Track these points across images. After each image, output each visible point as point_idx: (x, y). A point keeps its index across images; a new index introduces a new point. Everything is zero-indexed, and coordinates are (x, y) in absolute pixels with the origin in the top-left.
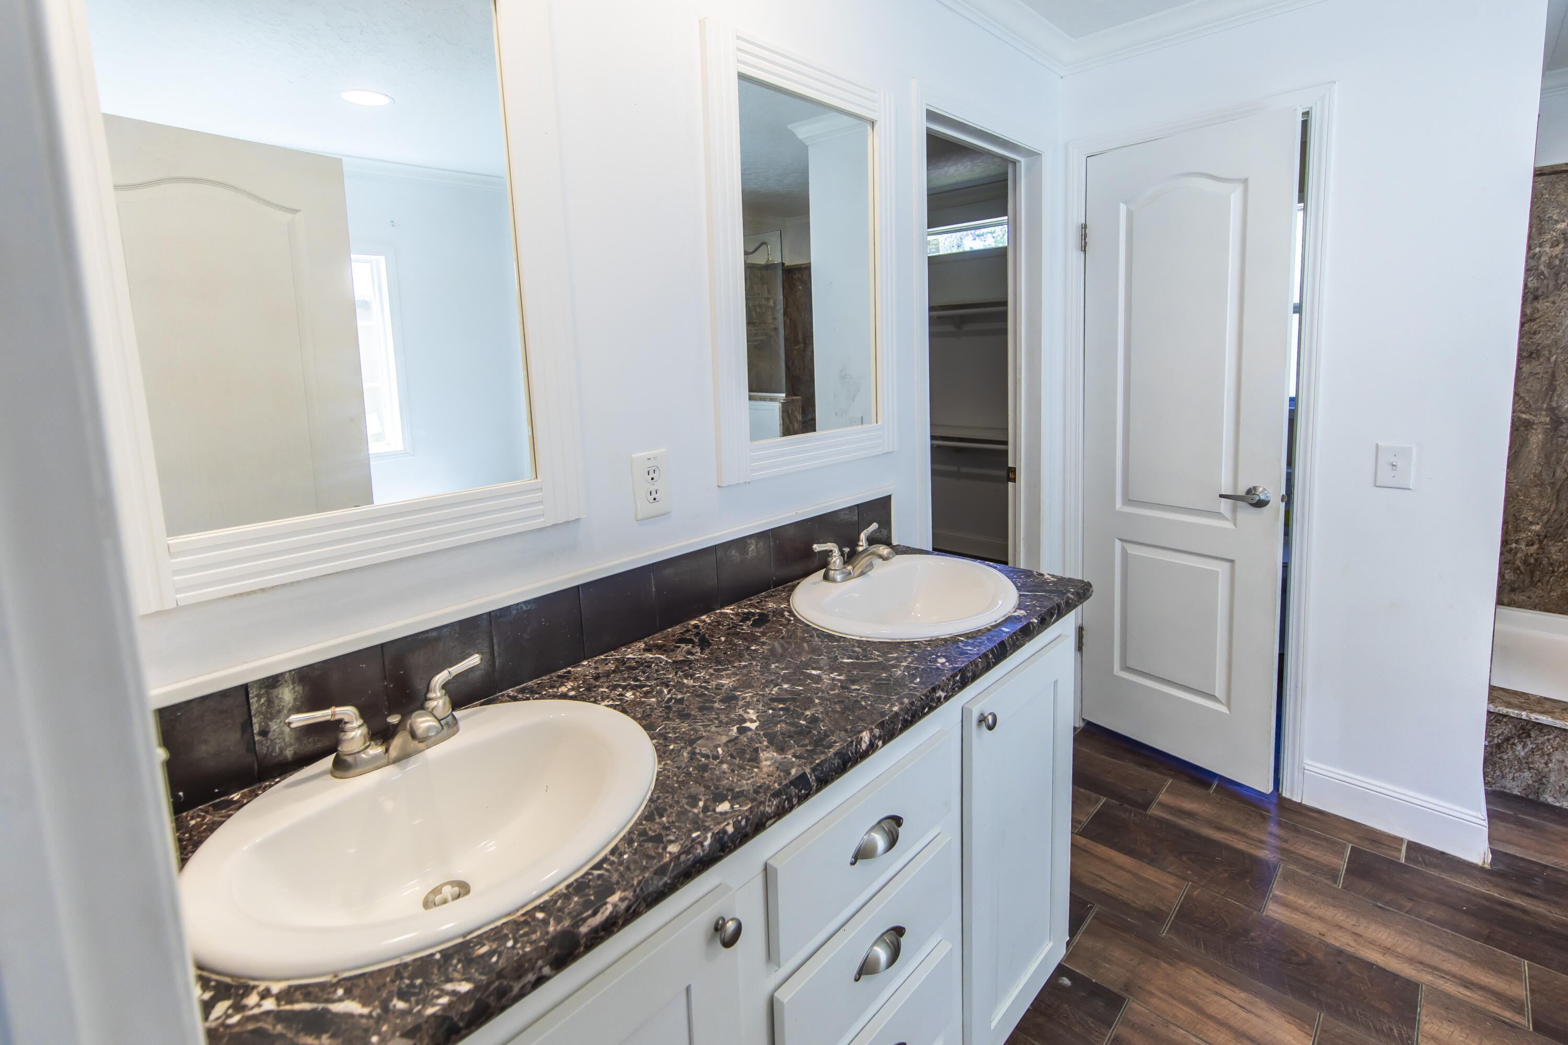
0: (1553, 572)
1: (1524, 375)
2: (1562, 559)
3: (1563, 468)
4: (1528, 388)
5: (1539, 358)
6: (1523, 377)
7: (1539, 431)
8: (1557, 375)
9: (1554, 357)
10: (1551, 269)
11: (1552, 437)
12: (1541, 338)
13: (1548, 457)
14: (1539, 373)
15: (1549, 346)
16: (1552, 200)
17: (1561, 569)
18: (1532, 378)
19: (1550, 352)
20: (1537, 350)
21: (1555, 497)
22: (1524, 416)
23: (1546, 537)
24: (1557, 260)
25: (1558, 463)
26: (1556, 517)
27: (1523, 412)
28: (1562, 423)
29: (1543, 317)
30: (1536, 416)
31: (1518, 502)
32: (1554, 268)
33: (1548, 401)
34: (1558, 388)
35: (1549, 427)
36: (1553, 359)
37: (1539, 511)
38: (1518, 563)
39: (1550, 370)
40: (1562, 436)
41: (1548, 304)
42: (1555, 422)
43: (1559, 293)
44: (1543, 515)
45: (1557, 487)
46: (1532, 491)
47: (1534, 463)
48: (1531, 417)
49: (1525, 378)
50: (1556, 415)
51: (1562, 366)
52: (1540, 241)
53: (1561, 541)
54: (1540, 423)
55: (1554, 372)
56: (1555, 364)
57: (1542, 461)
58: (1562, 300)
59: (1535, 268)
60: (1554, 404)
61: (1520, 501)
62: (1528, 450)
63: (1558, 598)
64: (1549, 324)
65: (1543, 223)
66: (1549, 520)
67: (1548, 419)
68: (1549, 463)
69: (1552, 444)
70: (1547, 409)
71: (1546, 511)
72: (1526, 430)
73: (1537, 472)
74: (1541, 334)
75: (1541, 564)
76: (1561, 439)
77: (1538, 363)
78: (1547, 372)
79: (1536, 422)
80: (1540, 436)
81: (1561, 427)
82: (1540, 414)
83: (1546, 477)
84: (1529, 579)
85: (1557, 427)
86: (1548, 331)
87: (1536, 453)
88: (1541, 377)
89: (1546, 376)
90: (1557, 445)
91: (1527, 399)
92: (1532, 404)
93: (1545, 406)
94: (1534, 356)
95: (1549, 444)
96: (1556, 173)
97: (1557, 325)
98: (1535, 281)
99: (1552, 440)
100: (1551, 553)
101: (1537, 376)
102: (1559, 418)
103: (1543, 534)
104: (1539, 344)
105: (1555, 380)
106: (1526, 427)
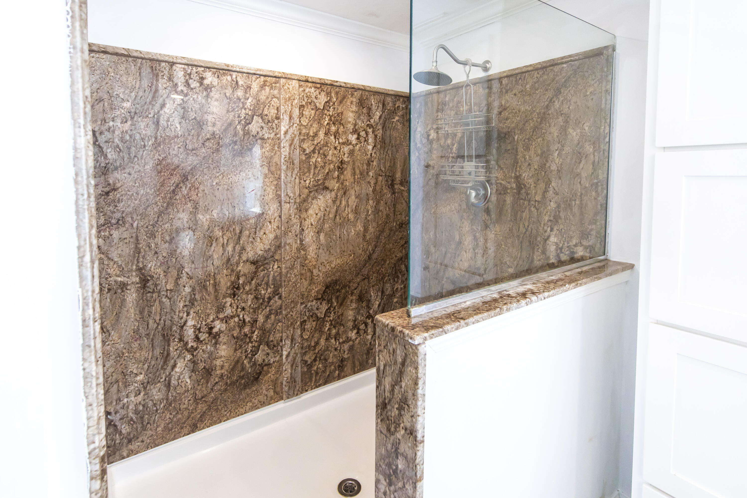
0: (157, 410)
1: (115, 241)
2: (161, 397)
3: (154, 319)
4: (119, 253)
5: (124, 224)
6: (114, 243)
7: (132, 290)
8: (139, 238)
9: (136, 222)
10: (124, 143)
11: (143, 294)
12: (124, 206)
13: (141, 312)
14: (126, 238)
15: (131, 213)
16: (117, 79)
17: (162, 406)
18: (121, 243)
19: (132, 218)
20: (123, 217)
21: (151, 346)
22: (119, 279)
23: (148, 382)
24: (128, 135)
25: (149, 316)
26: (153, 363)
27: (118, 276)
28: (148, 280)
29: (123, 187)
30: (128, 277)
31: (124, 360)
32: (126, 142)
33: (136, 262)
34: (142, 250)
35: (139, 285)
36: (135, 225)
37: (141, 362)
38: (131, 414)
39: (134, 235)
40: (149, 292)
41: (125, 175)
42: (144, 280)
43: (132, 165)
44: (144, 365)
45: (151, 337)
46: (133, 346)
47: (132, 320)
48: (126, 279)
49: (116, 244)
50: (143, 274)
51: (142, 230)
52: (113, 116)
53: (159, 382)
54: (132, 283)
55: (137, 237)
56: (137, 229)
57: (138, 317)
58: (135, 172)
59: (111, 140)
60: (141, 265)
61: (126, 358)
62: (126, 309)
63: (162, 431)
64: (128, 193)
65: (113, 99)
66: (149, 367)
67: (138, 279)
68: (143, 318)
69: (143, 301)
70: (137, 270)
71: (146, 360)
72: (123, 291)
73: (135, 327)
74: (124, 202)
75: (148, 407)
76: (149, 295)
77: (124, 229)
78: (132, 237)
79: (129, 283)
80: (134, 295)
81: (148, 285)
82: (132, 275)
83: (143, 331)
84: (141, 425)
85: (145, 284)
86: (128, 199)
87: (132, 311)
88: (128, 242)
89: (132, 240)
90: (147, 301)
91: (120, 263)
92: (124, 267)
93: (134, 267)
94: (121, 222)
95: (141, 301)
96: (117, 54)
97: (134, 194)
98: (113, 153)
99: (142, 298)
100: (153, 395)
101: (125, 241)
102: (145, 277)
103: (146, 381)
104: (123, 212)
105: (139, 244)
106: (122, 289)
